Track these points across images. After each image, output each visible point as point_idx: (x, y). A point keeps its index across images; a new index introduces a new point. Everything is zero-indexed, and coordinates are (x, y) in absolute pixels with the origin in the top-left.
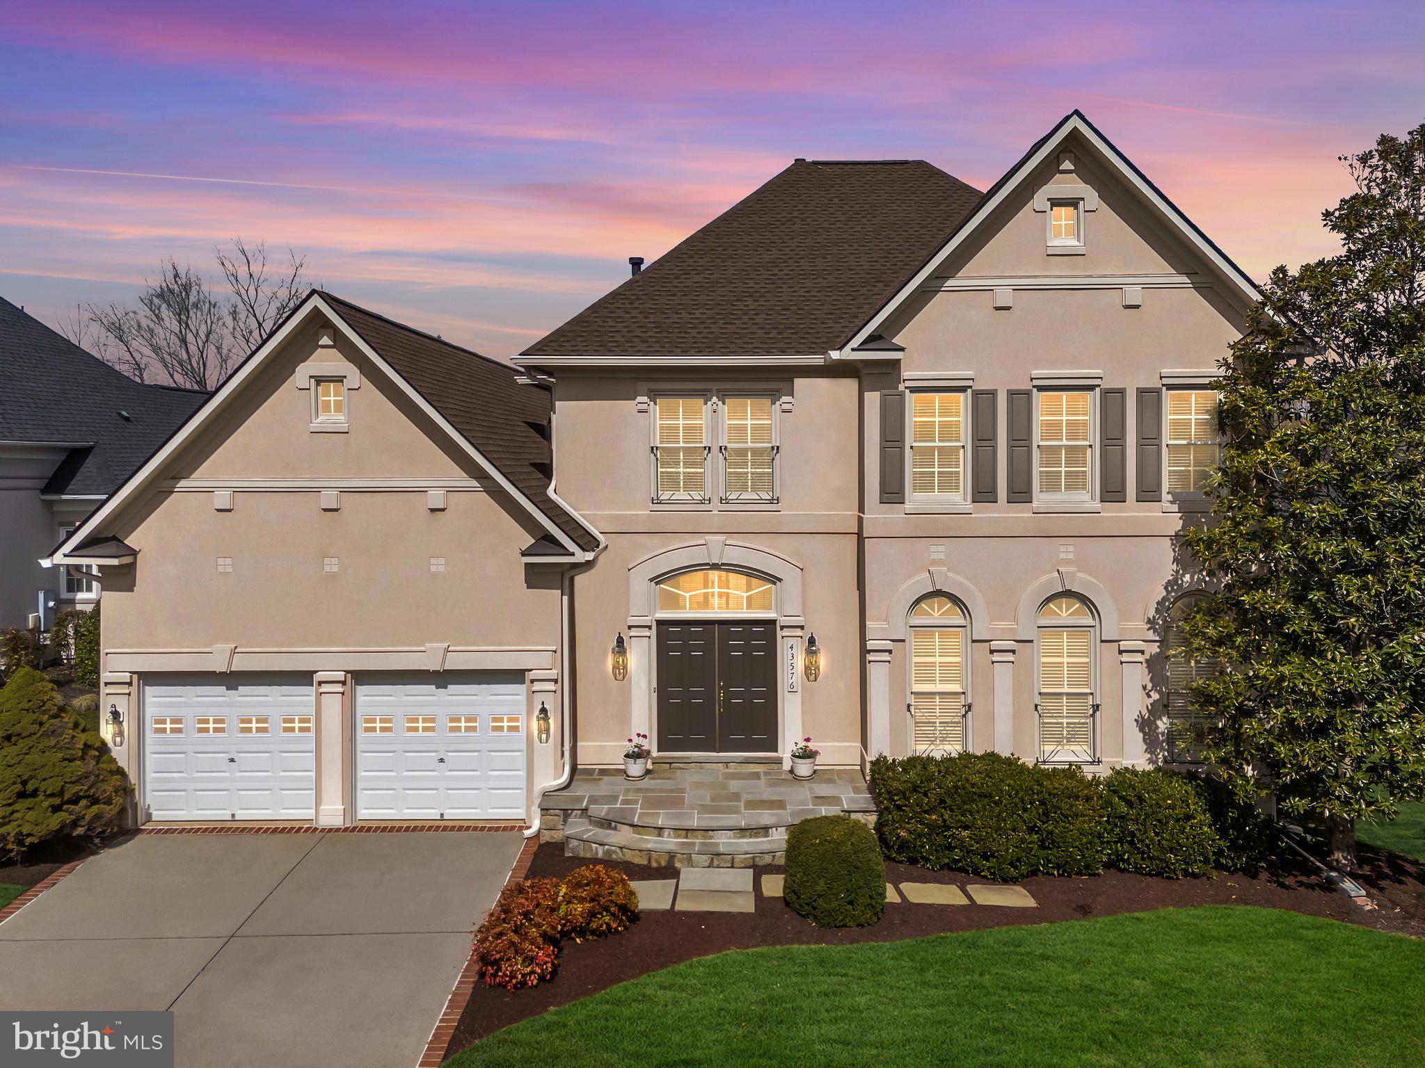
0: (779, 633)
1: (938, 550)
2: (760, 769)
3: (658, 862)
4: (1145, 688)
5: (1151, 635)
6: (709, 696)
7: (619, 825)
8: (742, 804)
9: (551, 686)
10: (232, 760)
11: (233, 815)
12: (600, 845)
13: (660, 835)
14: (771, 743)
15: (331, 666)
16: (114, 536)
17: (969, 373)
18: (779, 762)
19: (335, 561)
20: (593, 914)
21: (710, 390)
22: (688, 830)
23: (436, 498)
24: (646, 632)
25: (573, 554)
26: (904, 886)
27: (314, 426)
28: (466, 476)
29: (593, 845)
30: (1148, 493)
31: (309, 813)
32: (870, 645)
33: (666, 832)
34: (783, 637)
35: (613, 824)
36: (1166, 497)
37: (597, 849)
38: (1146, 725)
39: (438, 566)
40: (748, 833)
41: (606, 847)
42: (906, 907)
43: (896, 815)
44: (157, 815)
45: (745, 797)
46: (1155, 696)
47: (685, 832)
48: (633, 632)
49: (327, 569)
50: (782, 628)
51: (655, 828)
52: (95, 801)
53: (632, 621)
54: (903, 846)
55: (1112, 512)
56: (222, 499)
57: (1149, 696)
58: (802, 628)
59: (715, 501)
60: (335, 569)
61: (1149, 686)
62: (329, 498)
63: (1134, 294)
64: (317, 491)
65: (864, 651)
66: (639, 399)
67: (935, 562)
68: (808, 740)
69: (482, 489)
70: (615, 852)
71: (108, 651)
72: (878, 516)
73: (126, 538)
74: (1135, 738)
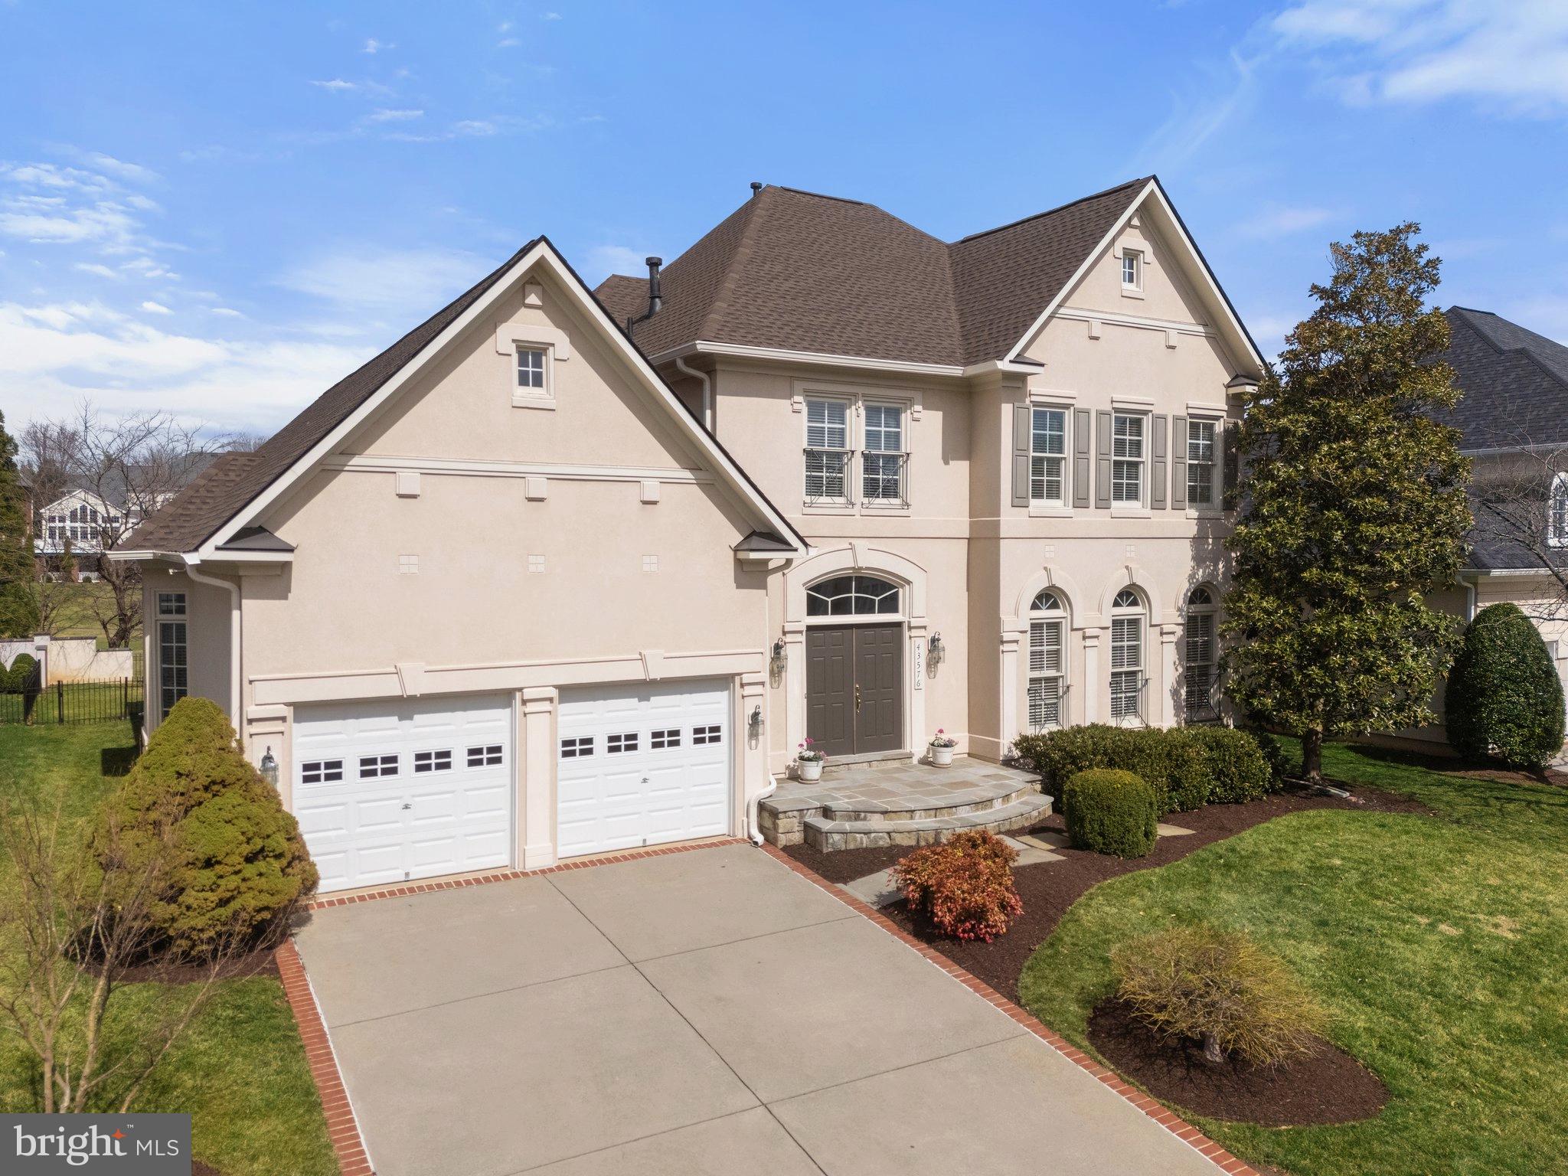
0: (907, 634)
1: (1050, 550)
3: (927, 840)
4: (1175, 663)
5: (1180, 620)
6: (849, 698)
7: (869, 815)
9: (760, 690)
10: (406, 807)
11: (407, 874)
12: (865, 833)
13: (912, 818)
14: (898, 739)
15: (538, 681)
16: (260, 527)
18: (910, 756)
19: (541, 559)
21: (855, 395)
22: (936, 809)
23: (648, 489)
24: (798, 638)
25: (796, 550)
27: (517, 400)
28: (678, 466)
29: (857, 835)
30: (1178, 503)
32: (1004, 636)
33: (918, 814)
34: (910, 637)
35: (863, 815)
36: (1188, 506)
37: (861, 839)
38: (1175, 693)
39: (650, 564)
40: (980, 806)
41: (873, 835)
46: (1181, 670)
47: (934, 811)
48: (788, 638)
49: (532, 568)
50: (910, 628)
51: (907, 811)
53: (789, 627)
55: (1157, 517)
56: (406, 482)
57: (1177, 670)
58: (925, 627)
60: (541, 568)
61: (1177, 663)
62: (534, 485)
63: (1173, 337)
64: (521, 476)
66: (797, 398)
67: (1048, 561)
68: (941, 731)
69: (695, 482)
70: (881, 838)
71: (252, 678)
72: (1010, 519)
73: (277, 529)
74: (1168, 704)
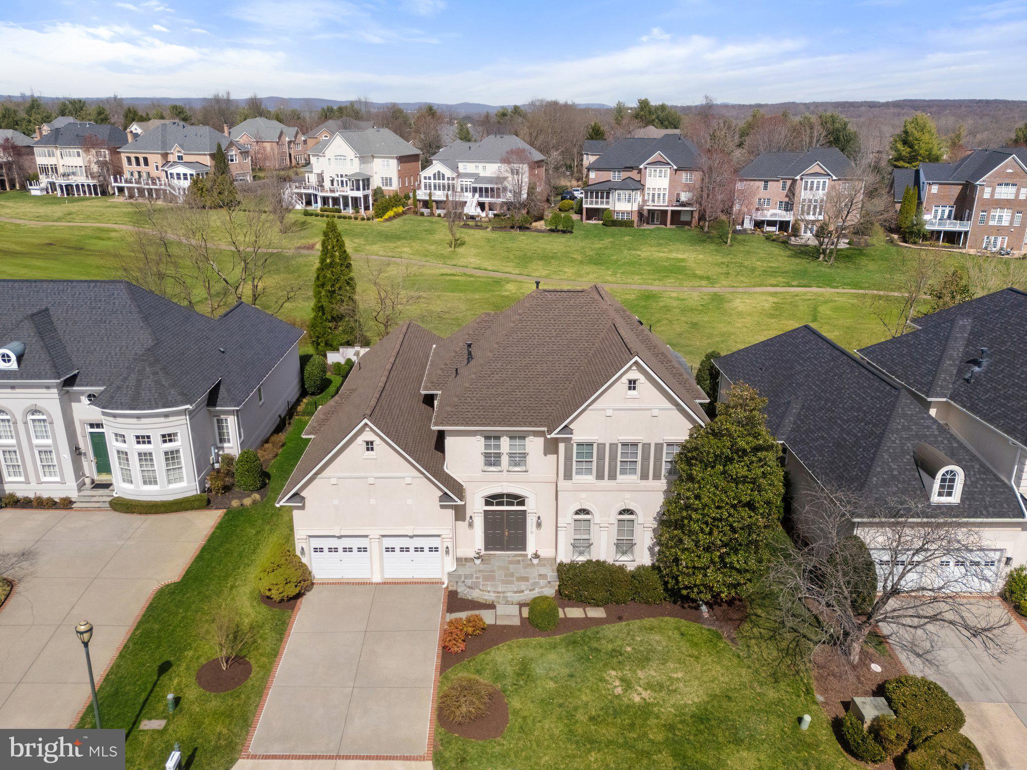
0: (527, 515)
1: (583, 495)
2: (520, 558)
3: (489, 602)
4: (651, 538)
5: (654, 522)
6: (503, 533)
7: (475, 588)
8: (514, 579)
9: (450, 540)
10: (341, 560)
11: (342, 578)
13: (489, 593)
14: (524, 548)
16: (297, 493)
17: (597, 438)
18: (526, 555)
19: (374, 500)
20: (474, 631)
23: (408, 480)
24: (480, 515)
25: (457, 502)
26: (567, 609)
27: (364, 457)
28: (418, 473)
29: (467, 595)
30: (657, 477)
31: (369, 576)
32: (559, 525)
33: (491, 592)
34: (529, 515)
36: (663, 477)
37: (469, 597)
38: (651, 549)
39: (410, 502)
41: (471, 596)
42: (567, 620)
43: (564, 587)
44: (317, 577)
45: (516, 574)
46: (655, 540)
48: (476, 514)
49: (371, 503)
50: (529, 512)
52: (305, 581)
53: (475, 511)
54: (566, 596)
55: (644, 482)
56: (334, 481)
57: (653, 540)
58: (536, 513)
59: (505, 471)
60: (374, 503)
61: (653, 538)
62: (371, 481)
63: (655, 412)
64: (366, 478)
65: (557, 527)
66: (477, 437)
67: (582, 499)
68: (536, 550)
69: (424, 477)
71: (297, 529)
72: (562, 483)
73: (301, 493)
74: (647, 554)
